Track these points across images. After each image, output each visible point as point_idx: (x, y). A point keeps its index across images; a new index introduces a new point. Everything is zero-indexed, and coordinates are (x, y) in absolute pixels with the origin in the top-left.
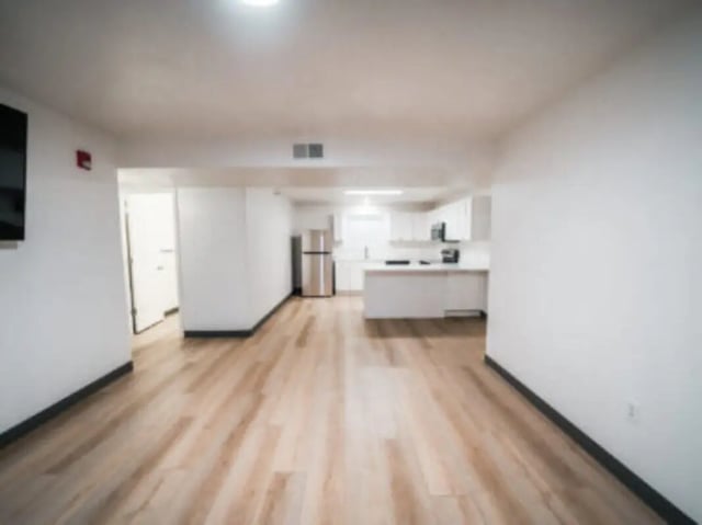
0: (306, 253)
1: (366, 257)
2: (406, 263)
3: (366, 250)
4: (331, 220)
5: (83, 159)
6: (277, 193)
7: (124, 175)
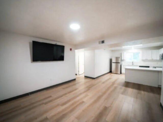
0: (113, 63)
1: (133, 64)
2: (148, 67)
3: (133, 62)
4: (121, 54)
5: (71, 49)
6: (104, 50)
7: (76, 51)
